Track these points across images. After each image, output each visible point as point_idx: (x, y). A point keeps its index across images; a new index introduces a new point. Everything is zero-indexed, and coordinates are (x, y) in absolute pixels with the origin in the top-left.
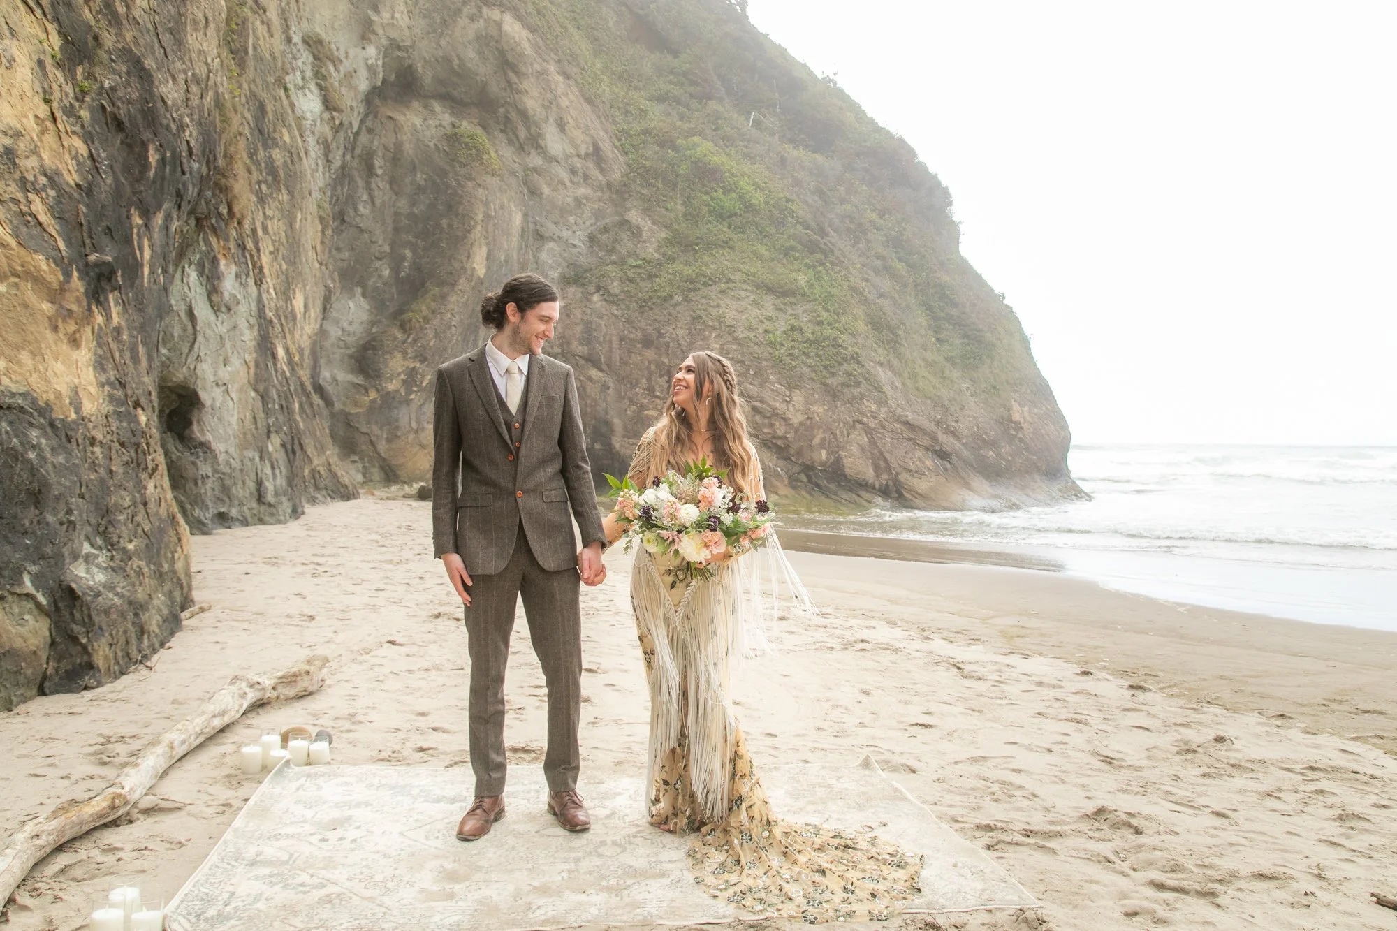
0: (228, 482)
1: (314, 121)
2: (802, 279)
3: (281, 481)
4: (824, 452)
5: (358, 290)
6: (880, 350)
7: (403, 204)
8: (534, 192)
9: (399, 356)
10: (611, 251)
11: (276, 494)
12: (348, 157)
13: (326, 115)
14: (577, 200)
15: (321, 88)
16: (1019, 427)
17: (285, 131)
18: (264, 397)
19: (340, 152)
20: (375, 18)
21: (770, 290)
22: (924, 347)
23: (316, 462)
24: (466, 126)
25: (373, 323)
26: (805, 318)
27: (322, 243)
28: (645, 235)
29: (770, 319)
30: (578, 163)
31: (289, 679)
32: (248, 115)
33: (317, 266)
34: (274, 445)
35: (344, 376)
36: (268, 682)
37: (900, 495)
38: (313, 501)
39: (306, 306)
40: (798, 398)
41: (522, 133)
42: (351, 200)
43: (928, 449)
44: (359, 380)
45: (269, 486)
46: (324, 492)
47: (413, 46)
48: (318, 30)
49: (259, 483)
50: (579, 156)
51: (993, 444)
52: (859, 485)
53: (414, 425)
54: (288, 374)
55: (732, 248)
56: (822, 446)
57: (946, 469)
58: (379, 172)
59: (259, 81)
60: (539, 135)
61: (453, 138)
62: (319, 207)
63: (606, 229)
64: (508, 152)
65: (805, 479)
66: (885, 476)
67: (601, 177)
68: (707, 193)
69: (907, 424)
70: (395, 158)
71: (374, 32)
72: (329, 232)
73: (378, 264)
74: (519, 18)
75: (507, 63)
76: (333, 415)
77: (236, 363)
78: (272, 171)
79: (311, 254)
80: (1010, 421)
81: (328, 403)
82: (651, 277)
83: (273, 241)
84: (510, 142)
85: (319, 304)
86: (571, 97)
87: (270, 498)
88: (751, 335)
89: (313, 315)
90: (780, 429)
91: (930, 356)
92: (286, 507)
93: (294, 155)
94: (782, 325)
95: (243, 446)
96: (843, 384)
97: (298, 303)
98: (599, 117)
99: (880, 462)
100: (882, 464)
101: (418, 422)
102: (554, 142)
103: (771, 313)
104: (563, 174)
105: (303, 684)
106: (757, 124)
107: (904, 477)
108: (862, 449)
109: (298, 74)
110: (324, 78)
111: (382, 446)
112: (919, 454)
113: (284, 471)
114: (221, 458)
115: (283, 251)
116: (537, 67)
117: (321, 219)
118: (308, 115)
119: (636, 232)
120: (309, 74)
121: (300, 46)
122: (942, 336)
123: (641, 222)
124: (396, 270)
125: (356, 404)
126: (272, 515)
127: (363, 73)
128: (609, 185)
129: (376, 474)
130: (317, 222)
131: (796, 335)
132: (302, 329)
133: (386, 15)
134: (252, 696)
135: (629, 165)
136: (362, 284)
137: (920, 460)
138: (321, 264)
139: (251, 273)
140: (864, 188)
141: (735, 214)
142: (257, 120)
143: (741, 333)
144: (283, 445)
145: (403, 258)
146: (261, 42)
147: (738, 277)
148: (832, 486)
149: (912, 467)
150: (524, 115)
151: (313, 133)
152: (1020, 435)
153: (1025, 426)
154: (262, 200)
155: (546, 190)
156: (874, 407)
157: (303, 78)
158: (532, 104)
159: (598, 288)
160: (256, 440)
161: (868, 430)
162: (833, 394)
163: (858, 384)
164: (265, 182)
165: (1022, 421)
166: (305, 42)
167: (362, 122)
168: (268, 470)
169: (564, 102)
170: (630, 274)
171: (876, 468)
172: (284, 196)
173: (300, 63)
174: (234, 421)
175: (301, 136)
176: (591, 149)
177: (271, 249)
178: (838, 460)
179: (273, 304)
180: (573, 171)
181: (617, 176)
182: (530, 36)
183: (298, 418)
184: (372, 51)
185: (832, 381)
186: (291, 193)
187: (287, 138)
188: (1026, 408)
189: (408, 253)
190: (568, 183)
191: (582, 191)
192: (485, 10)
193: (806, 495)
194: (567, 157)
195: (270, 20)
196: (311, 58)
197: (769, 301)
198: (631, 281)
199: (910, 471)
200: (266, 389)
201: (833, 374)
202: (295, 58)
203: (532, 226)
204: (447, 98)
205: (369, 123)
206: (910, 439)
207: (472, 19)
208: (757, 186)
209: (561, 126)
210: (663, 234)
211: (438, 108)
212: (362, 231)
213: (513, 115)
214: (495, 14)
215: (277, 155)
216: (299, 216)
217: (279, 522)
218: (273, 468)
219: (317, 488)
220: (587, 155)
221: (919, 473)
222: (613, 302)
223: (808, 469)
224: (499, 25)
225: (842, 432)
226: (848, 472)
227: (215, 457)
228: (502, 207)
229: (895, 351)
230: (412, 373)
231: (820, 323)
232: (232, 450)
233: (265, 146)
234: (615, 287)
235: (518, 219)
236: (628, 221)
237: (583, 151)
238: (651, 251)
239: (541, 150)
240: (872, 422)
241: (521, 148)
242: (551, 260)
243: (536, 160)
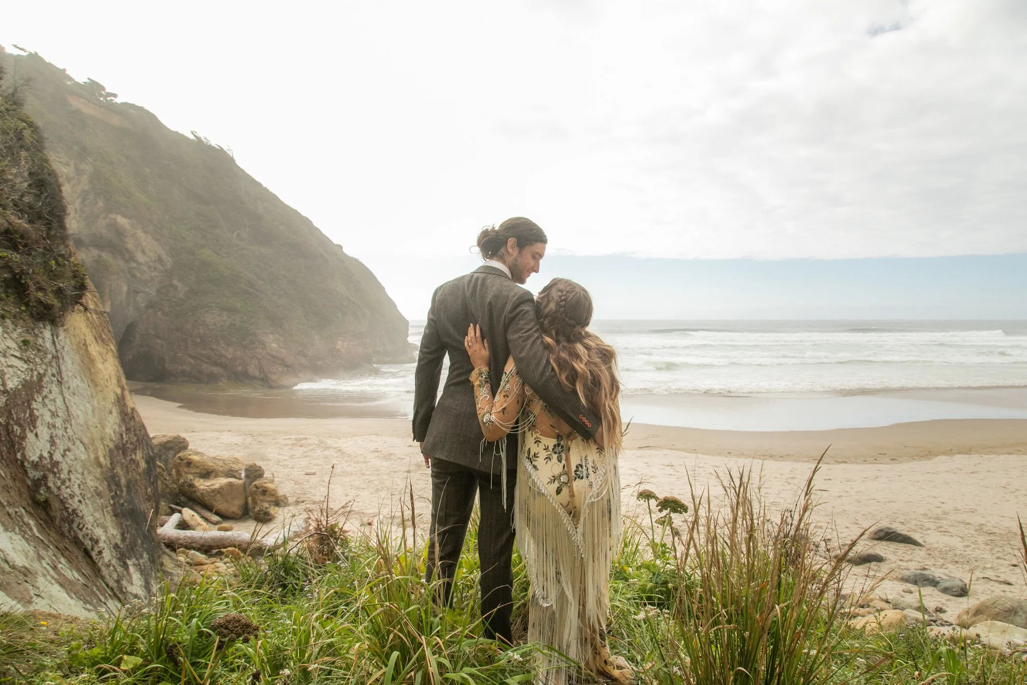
2: (238, 305)
4: (240, 367)
8: (134, 276)
10: (165, 295)
14: (152, 278)
16: (339, 350)
21: (226, 309)
24: (104, 255)
26: (238, 320)
28: (180, 289)
29: (224, 321)
30: (152, 264)
37: (267, 381)
40: (231, 349)
41: (127, 256)
50: (152, 261)
51: (322, 358)
55: (214, 293)
56: (240, 365)
57: (288, 371)
60: (134, 256)
61: (99, 260)
63: (164, 287)
64: (122, 263)
66: (262, 374)
67: (162, 268)
68: (205, 272)
69: (273, 357)
74: (125, 216)
75: (120, 232)
80: (335, 348)
82: (181, 305)
84: (123, 259)
86: (148, 240)
88: (214, 327)
90: (224, 360)
94: (228, 323)
96: (248, 343)
98: (161, 245)
100: (262, 370)
102: (141, 258)
103: (225, 318)
104: (145, 268)
106: (238, 235)
107: (269, 374)
108: (255, 365)
112: (277, 366)
116: (132, 233)
119: (176, 288)
122: (309, 318)
123: (178, 284)
128: (166, 270)
131: (233, 326)
135: (174, 262)
137: (277, 368)
141: (216, 280)
143: (211, 327)
147: (213, 305)
148: (244, 378)
149: (274, 371)
150: (127, 250)
152: (339, 354)
153: (342, 350)
155: (138, 275)
156: (261, 351)
158: (130, 246)
159: (160, 310)
161: (258, 359)
162: (244, 347)
163: (254, 343)
165: (342, 348)
169: (144, 244)
170: (173, 304)
171: (260, 372)
176: (157, 258)
178: (246, 370)
180: (150, 267)
181: (169, 267)
182: (129, 221)
185: (244, 343)
188: (346, 343)
190: (147, 271)
191: (153, 274)
192: (110, 215)
193: (234, 382)
194: (146, 262)
197: (225, 314)
198: (173, 307)
201: (245, 340)
203: (132, 289)
204: (95, 246)
206: (274, 362)
207: (104, 218)
209: (143, 252)
210: (187, 289)
211: (92, 249)
213: (123, 250)
214: (114, 216)
220: (155, 261)
221: (274, 373)
222: (166, 315)
223: (235, 373)
224: (115, 220)
225: (248, 360)
226: (250, 373)
228: (118, 285)
229: (280, 327)
231: (243, 321)
234: (166, 309)
235: (125, 288)
236: (172, 284)
237: (153, 260)
238: (182, 295)
239: (136, 261)
240: (260, 356)
241: (127, 261)
242: (141, 300)
243: (134, 265)
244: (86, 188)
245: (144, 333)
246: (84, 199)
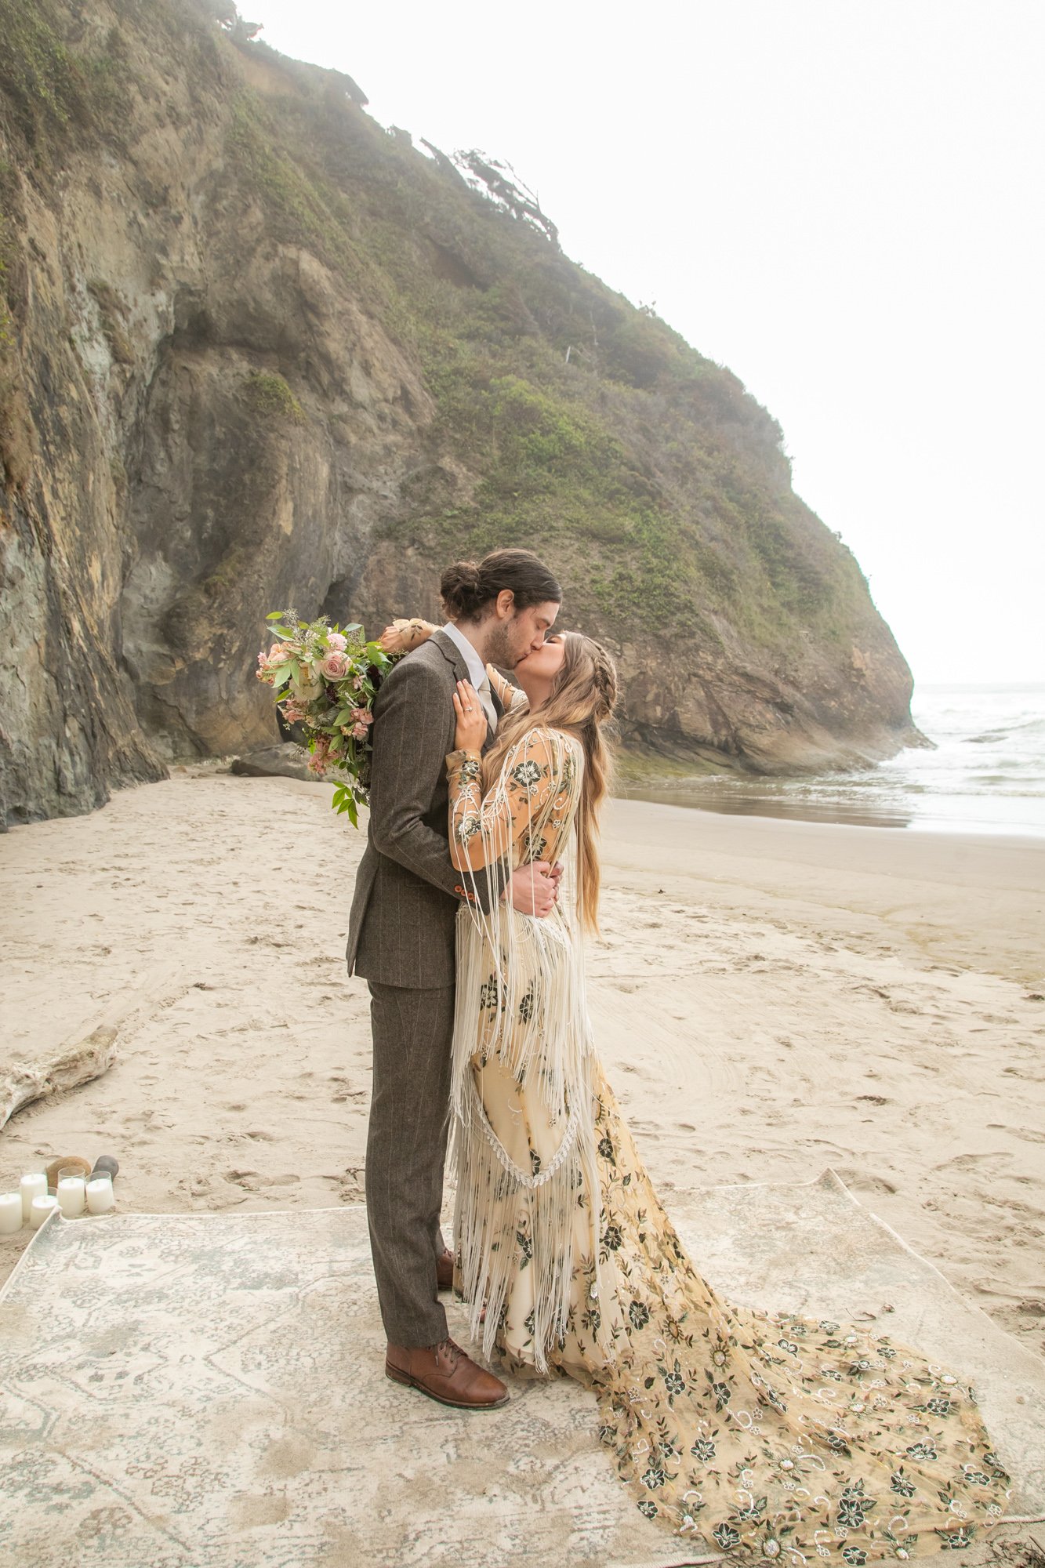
0: (22, 773)
1: (104, 375)
2: (629, 524)
3: (82, 769)
4: (659, 709)
5: (160, 555)
6: (714, 598)
7: (202, 460)
8: (341, 442)
9: (205, 622)
10: (425, 501)
11: (77, 783)
12: (142, 413)
13: (116, 368)
14: (386, 447)
15: (108, 338)
16: (860, 674)
17: (72, 387)
18: (58, 678)
19: (133, 408)
20: (163, 261)
21: (595, 536)
22: (759, 592)
23: (120, 743)
24: (265, 373)
25: (176, 589)
26: (634, 565)
27: (118, 505)
28: (461, 482)
29: (597, 568)
30: (386, 409)
31: (68, 1066)
32: (32, 371)
33: (113, 530)
34: (71, 730)
35: (147, 646)
36: (39, 1073)
37: (741, 752)
38: (119, 785)
39: (103, 575)
40: (629, 651)
41: (326, 378)
42: (148, 459)
43: (767, 702)
44: (164, 650)
45: (68, 774)
46: (131, 775)
47: (205, 291)
48: (103, 276)
49: (58, 772)
50: (386, 400)
51: (835, 693)
52: (696, 743)
53: (224, 696)
54: (85, 650)
55: (553, 493)
56: (656, 702)
57: (788, 723)
58: (176, 427)
59: (41, 333)
60: (344, 380)
61: (252, 387)
62: (113, 466)
63: (418, 478)
64: (310, 400)
65: (639, 738)
66: (724, 732)
67: (410, 423)
68: (524, 435)
69: (744, 675)
70: (192, 411)
71: (163, 277)
72: (124, 493)
73: (179, 525)
74: (317, 254)
75: (307, 304)
76: (138, 688)
77: (25, 643)
78: (61, 430)
79: (106, 518)
80: (851, 667)
81: (133, 676)
82: (468, 527)
83: (65, 506)
84: (313, 389)
85: (117, 571)
86: (376, 337)
87: (70, 788)
88: (577, 586)
89: (111, 583)
91: (765, 602)
92: (89, 795)
93: (83, 412)
94: (609, 574)
95: (38, 732)
96: (676, 635)
97: (95, 571)
98: (406, 358)
99: (719, 717)
100: (720, 719)
101: (229, 691)
102: (360, 388)
103: (597, 561)
104: (371, 421)
105: (87, 1068)
106: (574, 359)
107: (744, 732)
108: (699, 704)
109: (84, 325)
110: (112, 328)
111: (192, 719)
112: (759, 707)
113: (84, 757)
114: (14, 748)
115: (75, 516)
116: (338, 307)
117: (115, 479)
118: (97, 368)
119: (450, 480)
120: (95, 324)
121: (85, 294)
122: (778, 580)
123: (456, 470)
124: (198, 531)
125: (162, 675)
126: (73, 806)
127: (154, 322)
128: (420, 430)
129: (187, 748)
130: (111, 482)
131: (626, 584)
132: (101, 598)
133: (175, 258)
134: (19, 1095)
135: (439, 409)
136: (163, 546)
137: (760, 713)
138: (117, 528)
139: (37, 542)
140: (690, 424)
141: (555, 457)
142: (41, 376)
144: (82, 729)
145: (205, 518)
146: (42, 291)
147: (561, 524)
148: (668, 744)
149: (752, 721)
150: (326, 359)
151: (103, 387)
152: (862, 683)
153: (867, 673)
154: (50, 462)
155: (353, 439)
156: (710, 659)
157: (90, 329)
158: (334, 346)
159: (413, 542)
160: (51, 725)
161: (705, 684)
162: (666, 646)
163: (692, 635)
164: (53, 442)
165: (864, 668)
166: (90, 290)
167: (155, 374)
168: (67, 758)
169: (369, 343)
170: (446, 525)
171: (715, 724)
172: (75, 457)
173: (85, 313)
174: (26, 706)
175: (90, 391)
176: (399, 392)
177: (63, 514)
178: (674, 717)
179: (66, 575)
180: (381, 417)
181: (428, 421)
182: (329, 273)
183: (99, 697)
184: (162, 297)
185: (665, 633)
186: (82, 454)
187: (74, 394)
188: (867, 654)
189: (210, 513)
190: (376, 431)
191: (392, 438)
192: (280, 248)
193: (641, 755)
194: (374, 402)
195: (50, 266)
196: (97, 307)
197: (594, 549)
198: (447, 532)
199: (750, 726)
200: (60, 669)
201: (666, 625)
202: (80, 308)
203: (339, 478)
204: (246, 346)
205: (163, 375)
206: (749, 692)
207: (267, 258)
208: (577, 426)
209: (367, 368)
210: (479, 482)
211: (235, 356)
212: (160, 490)
213: (315, 360)
214: (291, 252)
215: (65, 413)
216: (92, 478)
217: (82, 813)
218: (72, 754)
219: (123, 771)
220: (395, 399)
221: (761, 728)
222: (429, 556)
223: (642, 727)
224: (296, 263)
225: (677, 688)
226: (685, 729)
227: (7, 747)
228: (307, 459)
229: (729, 597)
230: (220, 640)
231: (650, 571)
232: (25, 738)
233: (52, 403)
234: (430, 539)
235: (324, 471)
236: (441, 469)
237: (390, 395)
238: (467, 500)
239: (347, 396)
240: (708, 676)
241: (325, 395)
242: (361, 513)
243: (341, 407)
244: (219, 164)
245: (372, 609)
246: (214, 198)
